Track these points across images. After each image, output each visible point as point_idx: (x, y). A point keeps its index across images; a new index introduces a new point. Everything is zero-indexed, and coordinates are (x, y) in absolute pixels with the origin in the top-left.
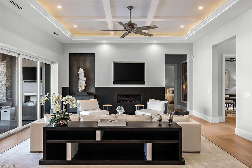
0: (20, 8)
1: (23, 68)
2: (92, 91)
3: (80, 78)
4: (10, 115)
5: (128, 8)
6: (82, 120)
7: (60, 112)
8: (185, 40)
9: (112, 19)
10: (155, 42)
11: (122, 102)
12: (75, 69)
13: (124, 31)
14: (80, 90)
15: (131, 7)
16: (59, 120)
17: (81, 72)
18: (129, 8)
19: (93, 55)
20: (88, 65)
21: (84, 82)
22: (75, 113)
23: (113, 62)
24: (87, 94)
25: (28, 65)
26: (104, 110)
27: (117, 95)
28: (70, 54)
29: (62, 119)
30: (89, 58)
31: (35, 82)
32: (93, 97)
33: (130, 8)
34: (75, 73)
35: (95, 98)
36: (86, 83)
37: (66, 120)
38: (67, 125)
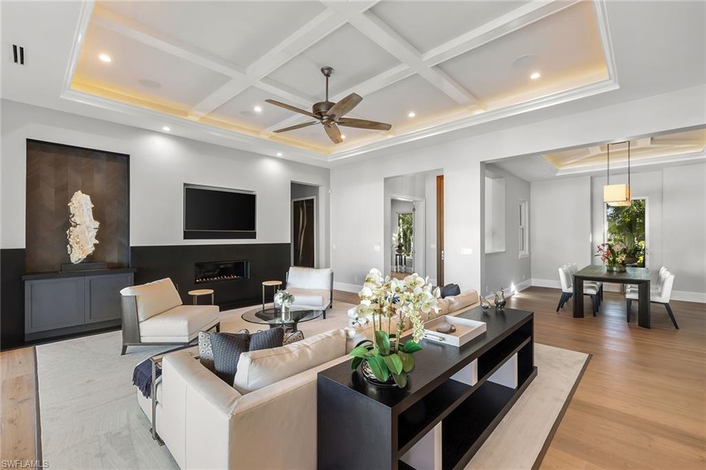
3: (76, 219)
8: (330, 160)
10: (280, 155)
11: (202, 279)
15: (330, 69)
17: (81, 205)
18: (326, 71)
20: (101, 184)
21: (94, 233)
28: (28, 142)
30: (103, 164)
32: (131, 276)
36: (98, 237)
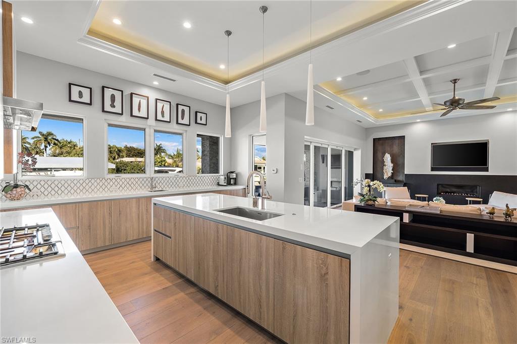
0: (332, 108)
1: (332, 155)
2: (401, 178)
3: (386, 163)
4: (318, 197)
5: (451, 81)
6: (389, 204)
7: (368, 194)
9: (429, 96)
10: (511, 109)
11: (446, 194)
12: (379, 155)
13: (445, 109)
14: (386, 177)
16: (368, 200)
17: (388, 158)
19: (403, 138)
20: (396, 149)
21: (391, 168)
22: (381, 197)
23: (432, 144)
24: (393, 181)
25: (335, 153)
26: (417, 200)
27: (438, 185)
28: (374, 139)
29: (371, 200)
30: (397, 141)
31: (340, 168)
32: (402, 185)
33: (455, 81)
34: (380, 158)
35: (404, 186)
36: (393, 170)
37: (374, 201)
38: (374, 205)
